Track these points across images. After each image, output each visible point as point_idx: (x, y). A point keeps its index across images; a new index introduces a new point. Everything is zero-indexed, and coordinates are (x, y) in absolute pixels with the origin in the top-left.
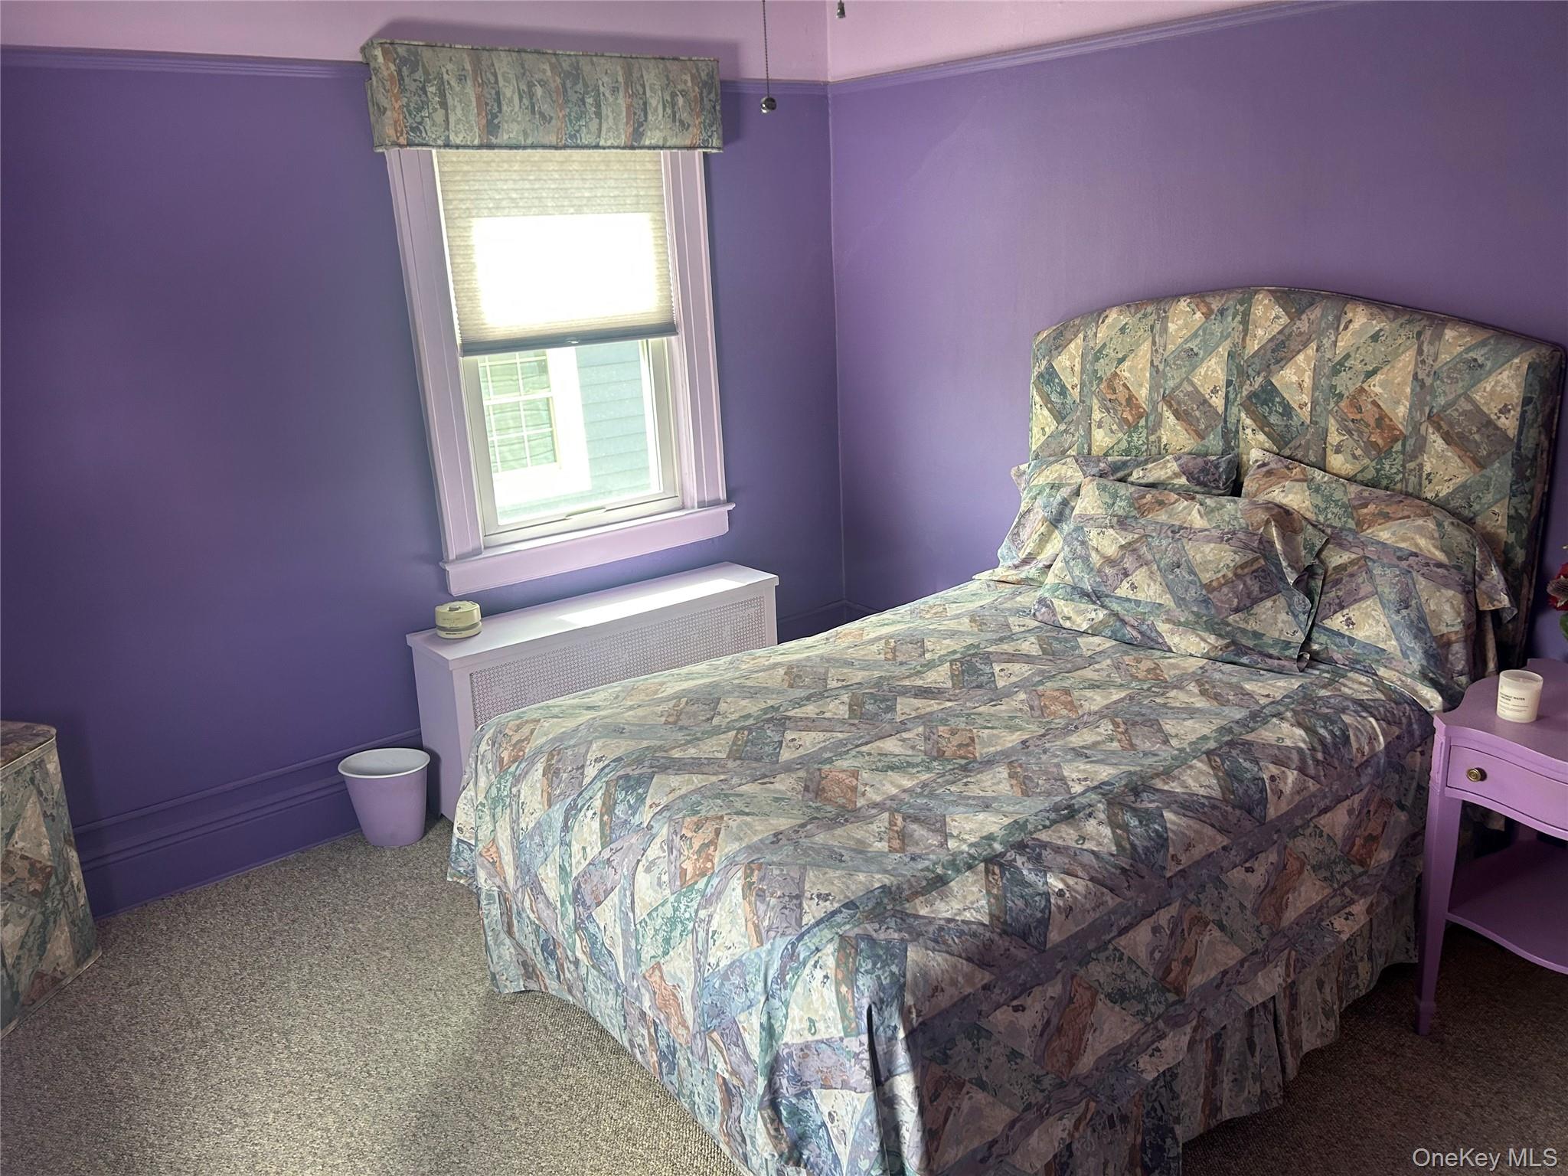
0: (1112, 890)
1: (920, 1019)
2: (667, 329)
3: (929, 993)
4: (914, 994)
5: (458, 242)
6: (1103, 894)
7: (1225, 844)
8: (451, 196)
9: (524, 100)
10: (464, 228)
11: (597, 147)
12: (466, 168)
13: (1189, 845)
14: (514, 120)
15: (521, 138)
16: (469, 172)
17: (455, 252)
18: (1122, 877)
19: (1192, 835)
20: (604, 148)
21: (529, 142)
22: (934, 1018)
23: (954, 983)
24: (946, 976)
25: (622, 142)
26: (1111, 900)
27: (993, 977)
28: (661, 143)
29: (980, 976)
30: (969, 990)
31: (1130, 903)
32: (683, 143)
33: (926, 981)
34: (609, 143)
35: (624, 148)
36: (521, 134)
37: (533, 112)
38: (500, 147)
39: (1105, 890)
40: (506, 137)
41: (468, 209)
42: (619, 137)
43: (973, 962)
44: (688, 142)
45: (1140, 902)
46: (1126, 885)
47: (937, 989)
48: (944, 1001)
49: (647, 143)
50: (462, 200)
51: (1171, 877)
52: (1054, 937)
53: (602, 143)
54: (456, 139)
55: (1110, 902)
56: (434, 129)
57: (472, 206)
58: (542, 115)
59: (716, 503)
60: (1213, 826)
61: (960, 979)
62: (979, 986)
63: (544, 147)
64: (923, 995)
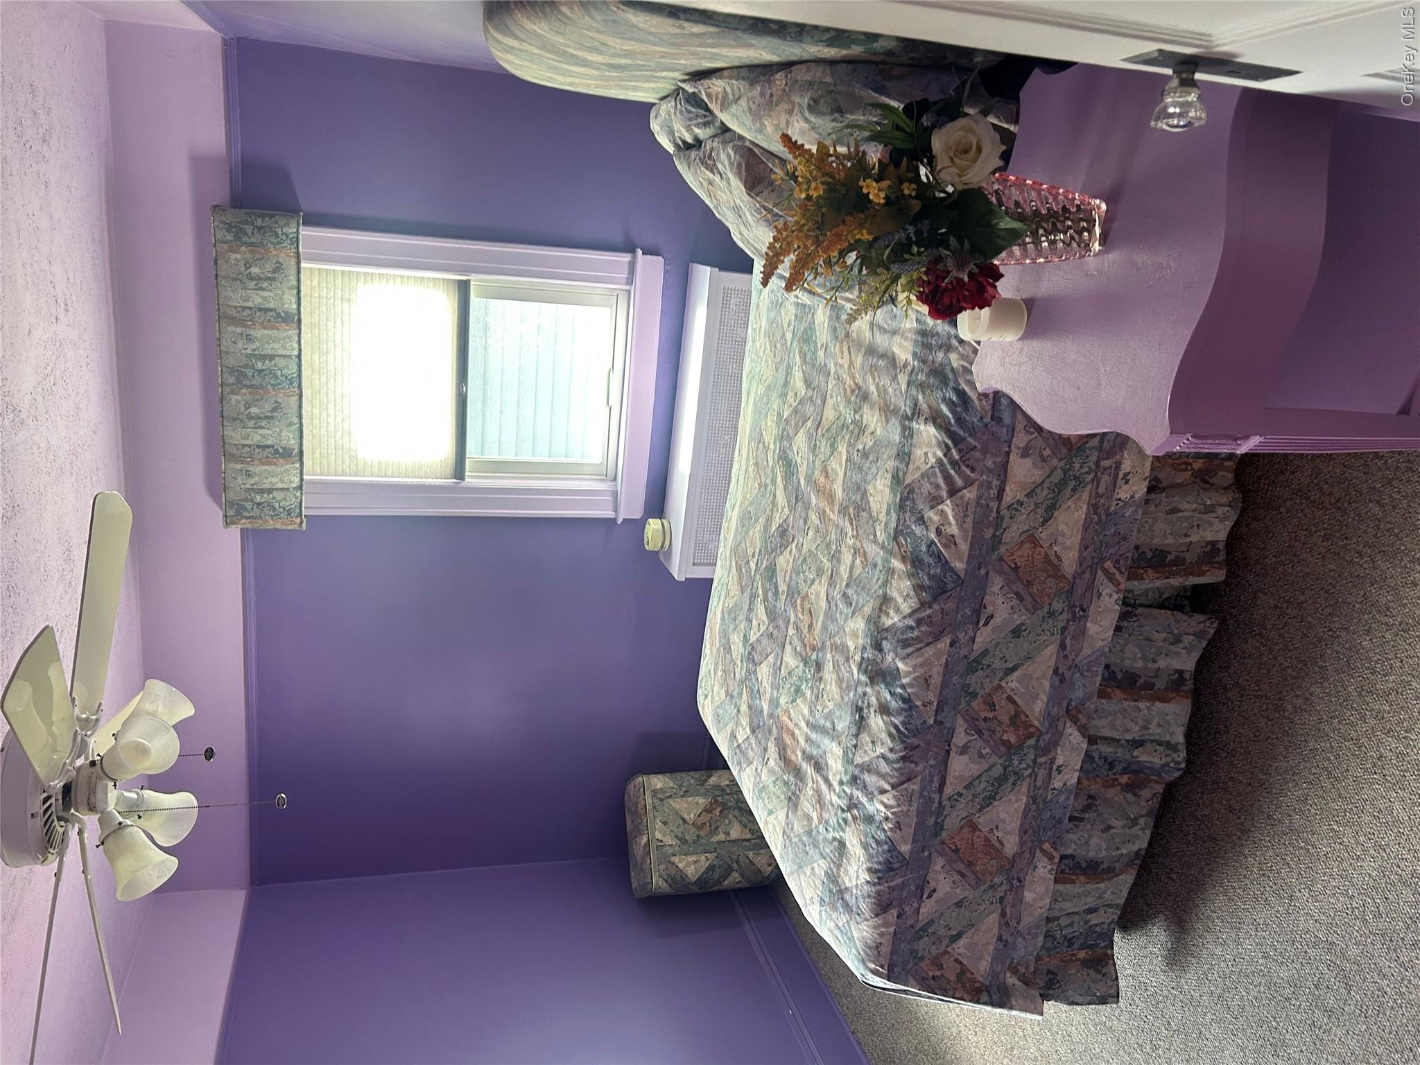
0: (909, 780)
1: (886, 967)
2: (463, 289)
3: (876, 953)
4: (871, 961)
5: (375, 470)
6: (906, 789)
7: (948, 642)
8: (340, 470)
9: (263, 424)
10: (365, 463)
11: (299, 356)
12: (317, 454)
13: (926, 680)
14: (279, 435)
15: (293, 428)
16: (320, 453)
17: (383, 474)
18: (907, 764)
19: (922, 671)
20: (300, 350)
21: (296, 420)
22: (891, 959)
23: (881, 935)
24: (876, 936)
25: (294, 332)
26: (914, 786)
27: (897, 909)
28: (295, 292)
29: (890, 916)
30: (892, 929)
31: (927, 771)
32: (294, 267)
33: (870, 948)
34: (296, 346)
35: (300, 330)
36: (290, 428)
37: (272, 418)
38: (301, 445)
39: (905, 786)
40: (293, 442)
41: (350, 458)
42: (290, 337)
43: (880, 915)
44: (293, 262)
45: (932, 762)
46: (913, 765)
47: (878, 946)
48: (886, 949)
49: (295, 306)
50: (343, 462)
51: (935, 720)
52: (905, 848)
53: (296, 353)
54: (296, 481)
55: (915, 787)
56: (288, 499)
57: (348, 454)
58: (274, 410)
59: (632, 265)
60: (928, 644)
61: (882, 930)
62: (895, 919)
63: (300, 406)
64: (875, 957)
